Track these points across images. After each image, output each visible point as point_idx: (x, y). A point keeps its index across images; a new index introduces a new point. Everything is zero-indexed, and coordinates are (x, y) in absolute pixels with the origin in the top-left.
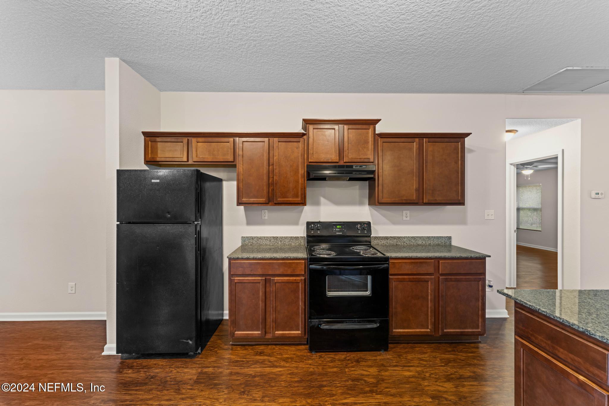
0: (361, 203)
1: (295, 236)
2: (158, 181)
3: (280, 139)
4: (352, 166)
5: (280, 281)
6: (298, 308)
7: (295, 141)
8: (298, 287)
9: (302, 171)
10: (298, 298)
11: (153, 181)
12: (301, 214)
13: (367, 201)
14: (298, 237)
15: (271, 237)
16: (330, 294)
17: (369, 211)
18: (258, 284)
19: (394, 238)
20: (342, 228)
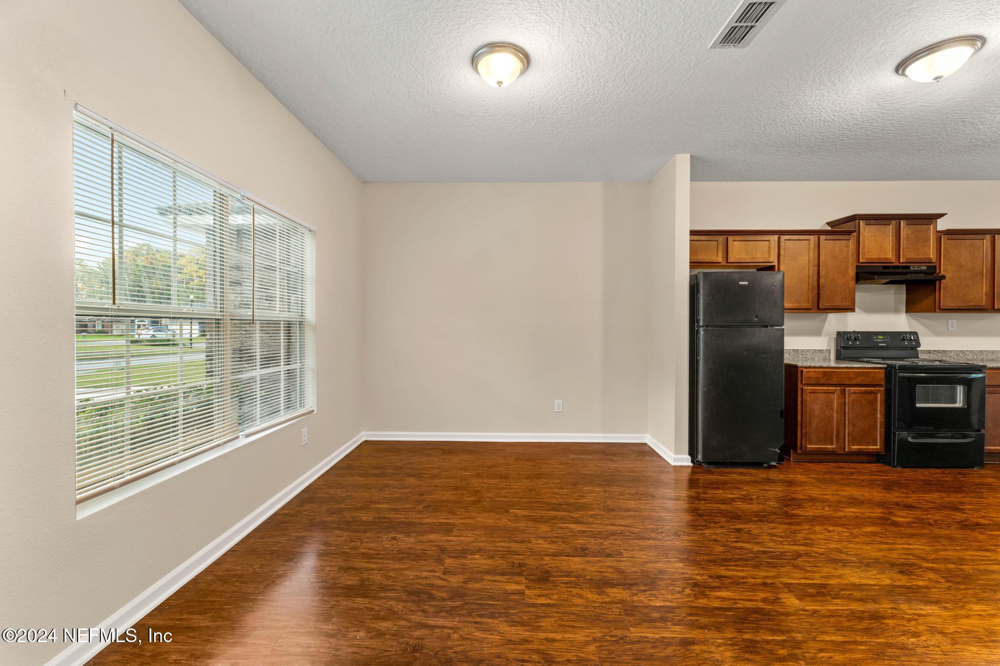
0: (896, 311)
1: (818, 349)
2: (746, 283)
3: (827, 236)
4: (908, 267)
5: (857, 391)
6: (876, 422)
7: (845, 239)
8: (876, 398)
9: (852, 272)
10: (876, 410)
11: (741, 283)
12: (824, 325)
13: (904, 308)
14: (822, 350)
15: (790, 350)
16: (918, 405)
17: (906, 321)
18: (831, 395)
19: (939, 352)
20: (884, 338)
